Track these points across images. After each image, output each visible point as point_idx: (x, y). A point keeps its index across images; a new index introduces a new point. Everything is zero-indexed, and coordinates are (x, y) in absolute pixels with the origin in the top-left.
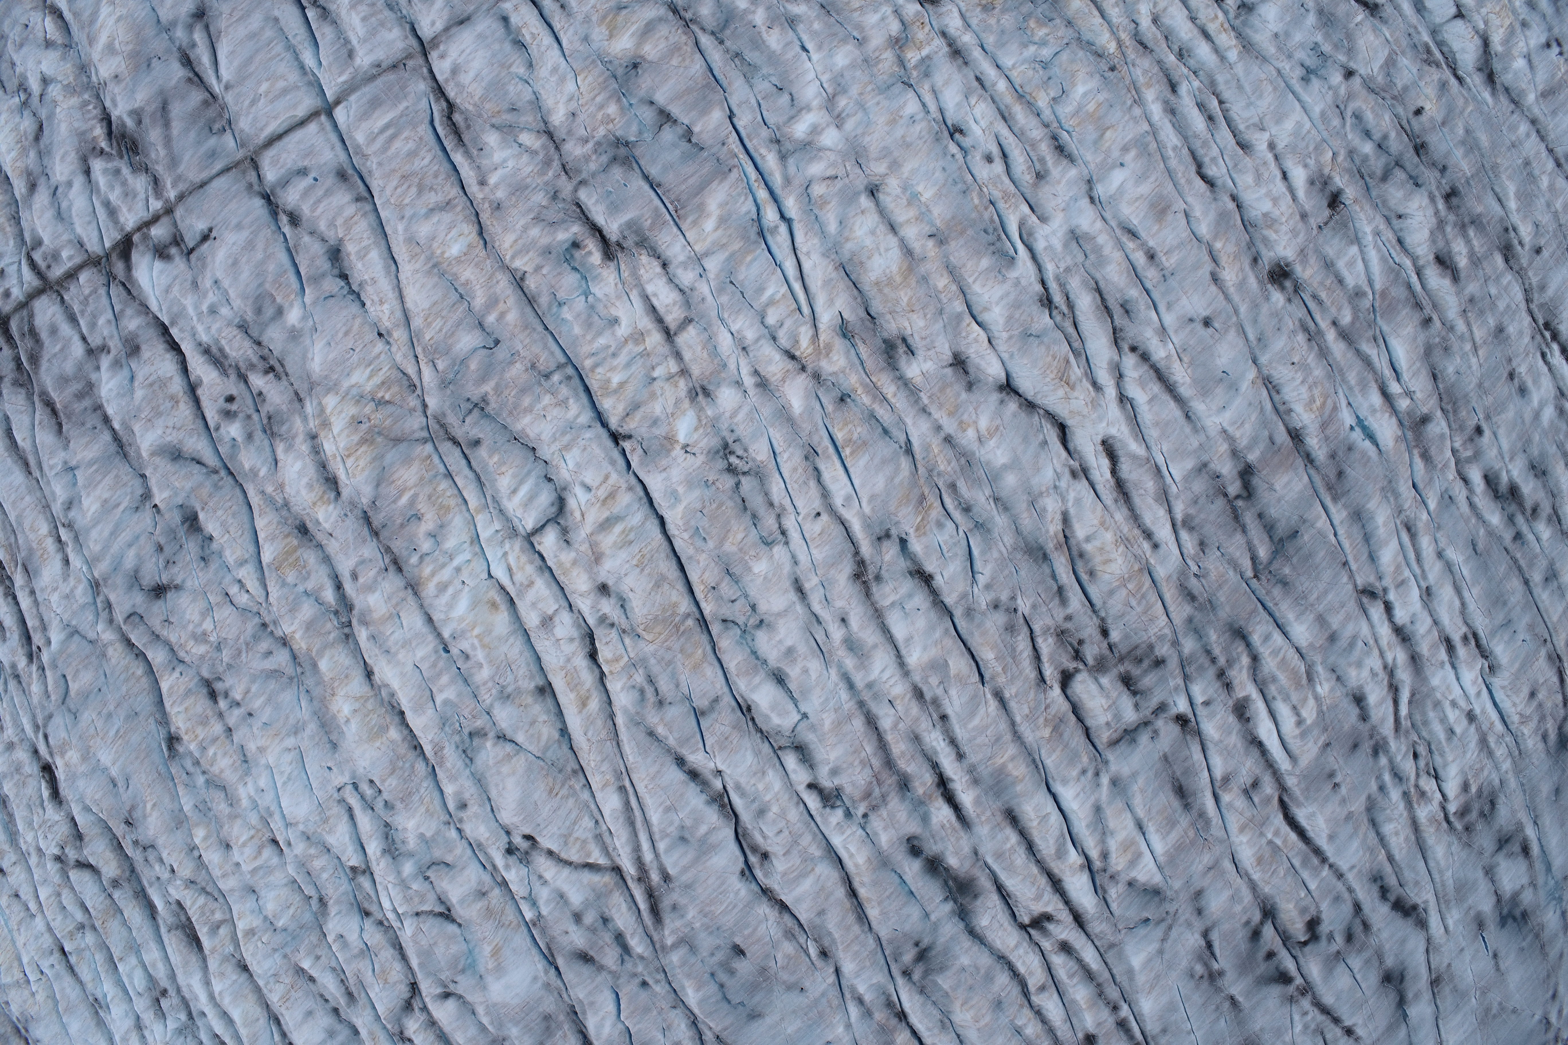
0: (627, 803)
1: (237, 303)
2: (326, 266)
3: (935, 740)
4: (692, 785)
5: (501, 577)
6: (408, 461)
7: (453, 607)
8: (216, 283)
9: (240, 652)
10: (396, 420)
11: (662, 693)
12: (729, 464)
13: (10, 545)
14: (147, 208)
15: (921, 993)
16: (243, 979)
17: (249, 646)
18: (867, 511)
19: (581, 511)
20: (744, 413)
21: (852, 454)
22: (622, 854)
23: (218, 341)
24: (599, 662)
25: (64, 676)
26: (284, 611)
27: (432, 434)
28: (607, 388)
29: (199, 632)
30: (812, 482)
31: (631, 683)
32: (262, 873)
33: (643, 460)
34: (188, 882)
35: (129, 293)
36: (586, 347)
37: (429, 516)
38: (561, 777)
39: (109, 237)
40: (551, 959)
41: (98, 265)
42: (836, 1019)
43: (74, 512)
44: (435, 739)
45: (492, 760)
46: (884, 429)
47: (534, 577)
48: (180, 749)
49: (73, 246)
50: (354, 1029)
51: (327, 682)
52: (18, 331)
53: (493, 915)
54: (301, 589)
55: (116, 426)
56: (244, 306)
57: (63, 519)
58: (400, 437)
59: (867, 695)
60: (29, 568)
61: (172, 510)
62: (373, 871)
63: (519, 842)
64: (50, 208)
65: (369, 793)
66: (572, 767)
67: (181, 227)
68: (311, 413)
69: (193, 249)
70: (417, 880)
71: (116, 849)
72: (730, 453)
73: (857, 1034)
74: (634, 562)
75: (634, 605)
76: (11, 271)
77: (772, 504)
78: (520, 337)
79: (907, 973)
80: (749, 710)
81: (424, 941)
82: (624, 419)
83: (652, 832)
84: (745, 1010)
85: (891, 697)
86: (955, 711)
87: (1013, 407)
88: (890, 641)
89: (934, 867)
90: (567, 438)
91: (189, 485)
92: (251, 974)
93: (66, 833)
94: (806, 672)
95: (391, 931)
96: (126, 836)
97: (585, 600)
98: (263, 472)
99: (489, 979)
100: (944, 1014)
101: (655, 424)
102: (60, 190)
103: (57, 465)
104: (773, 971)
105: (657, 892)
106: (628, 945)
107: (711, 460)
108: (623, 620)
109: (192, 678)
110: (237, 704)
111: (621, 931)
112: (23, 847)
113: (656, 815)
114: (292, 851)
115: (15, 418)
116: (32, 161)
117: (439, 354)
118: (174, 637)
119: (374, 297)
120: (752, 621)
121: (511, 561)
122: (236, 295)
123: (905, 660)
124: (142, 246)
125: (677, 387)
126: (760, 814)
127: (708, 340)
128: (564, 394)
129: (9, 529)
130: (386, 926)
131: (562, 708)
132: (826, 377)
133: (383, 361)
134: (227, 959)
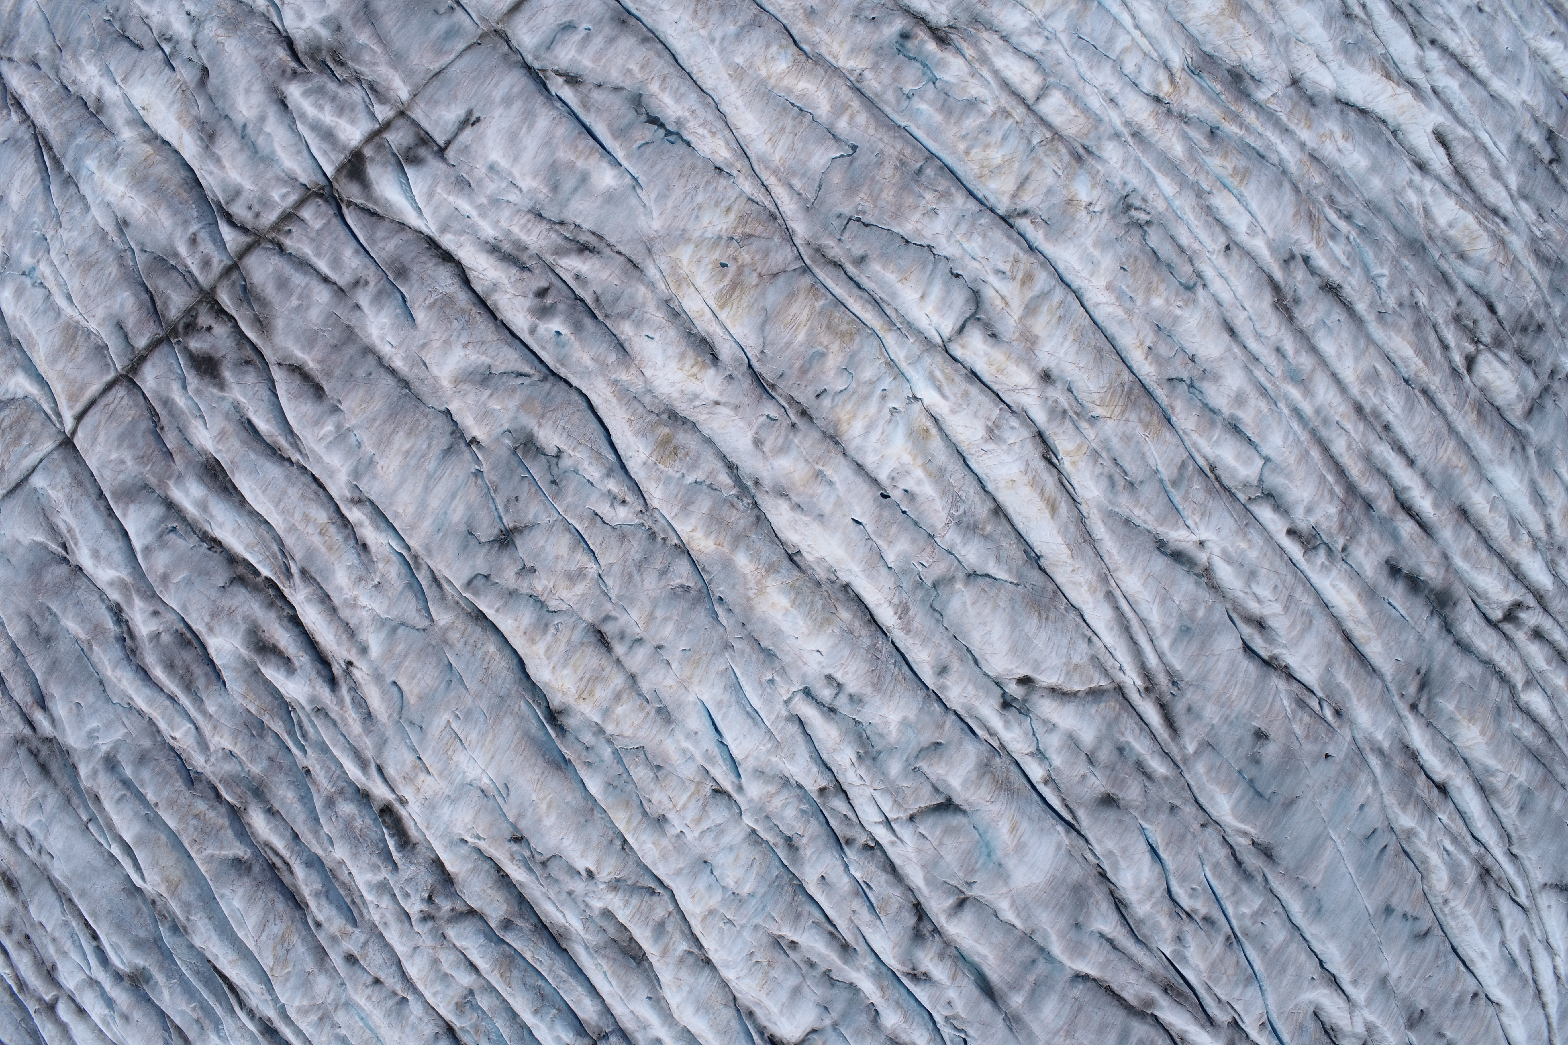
0: (1117, 608)
1: (527, 183)
2: (632, 115)
3: (1384, 452)
4: (1178, 566)
5: (929, 395)
6: (792, 296)
7: (886, 441)
8: (492, 168)
9: (630, 576)
10: (767, 253)
11: (1130, 473)
12: (1130, 217)
13: (274, 556)
14: (373, 116)
15: (1429, 724)
16: (704, 977)
17: (641, 565)
18: (1270, 234)
19: (1003, 298)
20: (1132, 162)
21: (1241, 181)
22: (1126, 666)
23: (509, 232)
24: (1055, 460)
25: (395, 683)
26: (676, 510)
27: (808, 262)
28: (986, 171)
29: (573, 568)
30: (1210, 219)
31: (1098, 470)
32: (713, 835)
33: (1046, 236)
34: (613, 883)
35: (373, 214)
36: (955, 130)
37: (835, 347)
38: (1045, 600)
39: (331, 162)
40: (1068, 817)
41: (321, 196)
42: (1363, 778)
43: (365, 480)
44: (896, 600)
45: (968, 602)
46: (1258, 153)
47: (965, 385)
48: (570, 722)
49: (285, 183)
50: (852, 987)
51: (749, 577)
52: (231, 299)
53: (1003, 786)
54: (690, 479)
55: (398, 363)
56: (534, 184)
57: (348, 495)
58: (775, 270)
59: (1316, 423)
60: (312, 570)
61: (498, 439)
62: (845, 787)
63: (1014, 690)
64: (242, 149)
65: (826, 694)
66: (1051, 587)
67: (425, 124)
68: (658, 276)
69: (448, 143)
70: (906, 776)
71: (496, 882)
72: (1129, 207)
73: (1383, 788)
74: (1071, 338)
75: (1080, 384)
76: (204, 235)
77: (1182, 250)
78: (879, 136)
79: (1414, 707)
80: (1213, 469)
81: (927, 846)
82: (1014, 196)
83: (1153, 629)
84: (1279, 800)
85: (1337, 418)
86: (1396, 416)
87: (1352, 115)
88: (1322, 361)
89: (1414, 583)
90: (963, 227)
91: (513, 403)
92: (714, 968)
93: (430, 881)
94: (1259, 411)
95: (878, 853)
96: (513, 858)
97: (1030, 392)
98: (612, 358)
99: (1011, 863)
100: (1449, 741)
101: (1050, 191)
102: (250, 127)
103: (330, 432)
104: (1295, 746)
105: (1167, 698)
106: (1148, 770)
107: (1114, 217)
108: (1074, 403)
109: (574, 628)
110: (639, 641)
111: (1140, 754)
112: (376, 918)
113: (1155, 609)
114: (745, 796)
115: (250, 400)
116: (202, 108)
117: (794, 173)
118: (540, 584)
119: (701, 131)
120: (1196, 373)
121: (938, 373)
122: (523, 175)
123: (1340, 376)
124: (378, 158)
125: (1057, 151)
126: (1252, 575)
127: (1076, 100)
128: (943, 184)
129: (267, 537)
130: (873, 848)
131: (1020, 527)
132: (1190, 115)
133: (732, 194)
134: (681, 960)
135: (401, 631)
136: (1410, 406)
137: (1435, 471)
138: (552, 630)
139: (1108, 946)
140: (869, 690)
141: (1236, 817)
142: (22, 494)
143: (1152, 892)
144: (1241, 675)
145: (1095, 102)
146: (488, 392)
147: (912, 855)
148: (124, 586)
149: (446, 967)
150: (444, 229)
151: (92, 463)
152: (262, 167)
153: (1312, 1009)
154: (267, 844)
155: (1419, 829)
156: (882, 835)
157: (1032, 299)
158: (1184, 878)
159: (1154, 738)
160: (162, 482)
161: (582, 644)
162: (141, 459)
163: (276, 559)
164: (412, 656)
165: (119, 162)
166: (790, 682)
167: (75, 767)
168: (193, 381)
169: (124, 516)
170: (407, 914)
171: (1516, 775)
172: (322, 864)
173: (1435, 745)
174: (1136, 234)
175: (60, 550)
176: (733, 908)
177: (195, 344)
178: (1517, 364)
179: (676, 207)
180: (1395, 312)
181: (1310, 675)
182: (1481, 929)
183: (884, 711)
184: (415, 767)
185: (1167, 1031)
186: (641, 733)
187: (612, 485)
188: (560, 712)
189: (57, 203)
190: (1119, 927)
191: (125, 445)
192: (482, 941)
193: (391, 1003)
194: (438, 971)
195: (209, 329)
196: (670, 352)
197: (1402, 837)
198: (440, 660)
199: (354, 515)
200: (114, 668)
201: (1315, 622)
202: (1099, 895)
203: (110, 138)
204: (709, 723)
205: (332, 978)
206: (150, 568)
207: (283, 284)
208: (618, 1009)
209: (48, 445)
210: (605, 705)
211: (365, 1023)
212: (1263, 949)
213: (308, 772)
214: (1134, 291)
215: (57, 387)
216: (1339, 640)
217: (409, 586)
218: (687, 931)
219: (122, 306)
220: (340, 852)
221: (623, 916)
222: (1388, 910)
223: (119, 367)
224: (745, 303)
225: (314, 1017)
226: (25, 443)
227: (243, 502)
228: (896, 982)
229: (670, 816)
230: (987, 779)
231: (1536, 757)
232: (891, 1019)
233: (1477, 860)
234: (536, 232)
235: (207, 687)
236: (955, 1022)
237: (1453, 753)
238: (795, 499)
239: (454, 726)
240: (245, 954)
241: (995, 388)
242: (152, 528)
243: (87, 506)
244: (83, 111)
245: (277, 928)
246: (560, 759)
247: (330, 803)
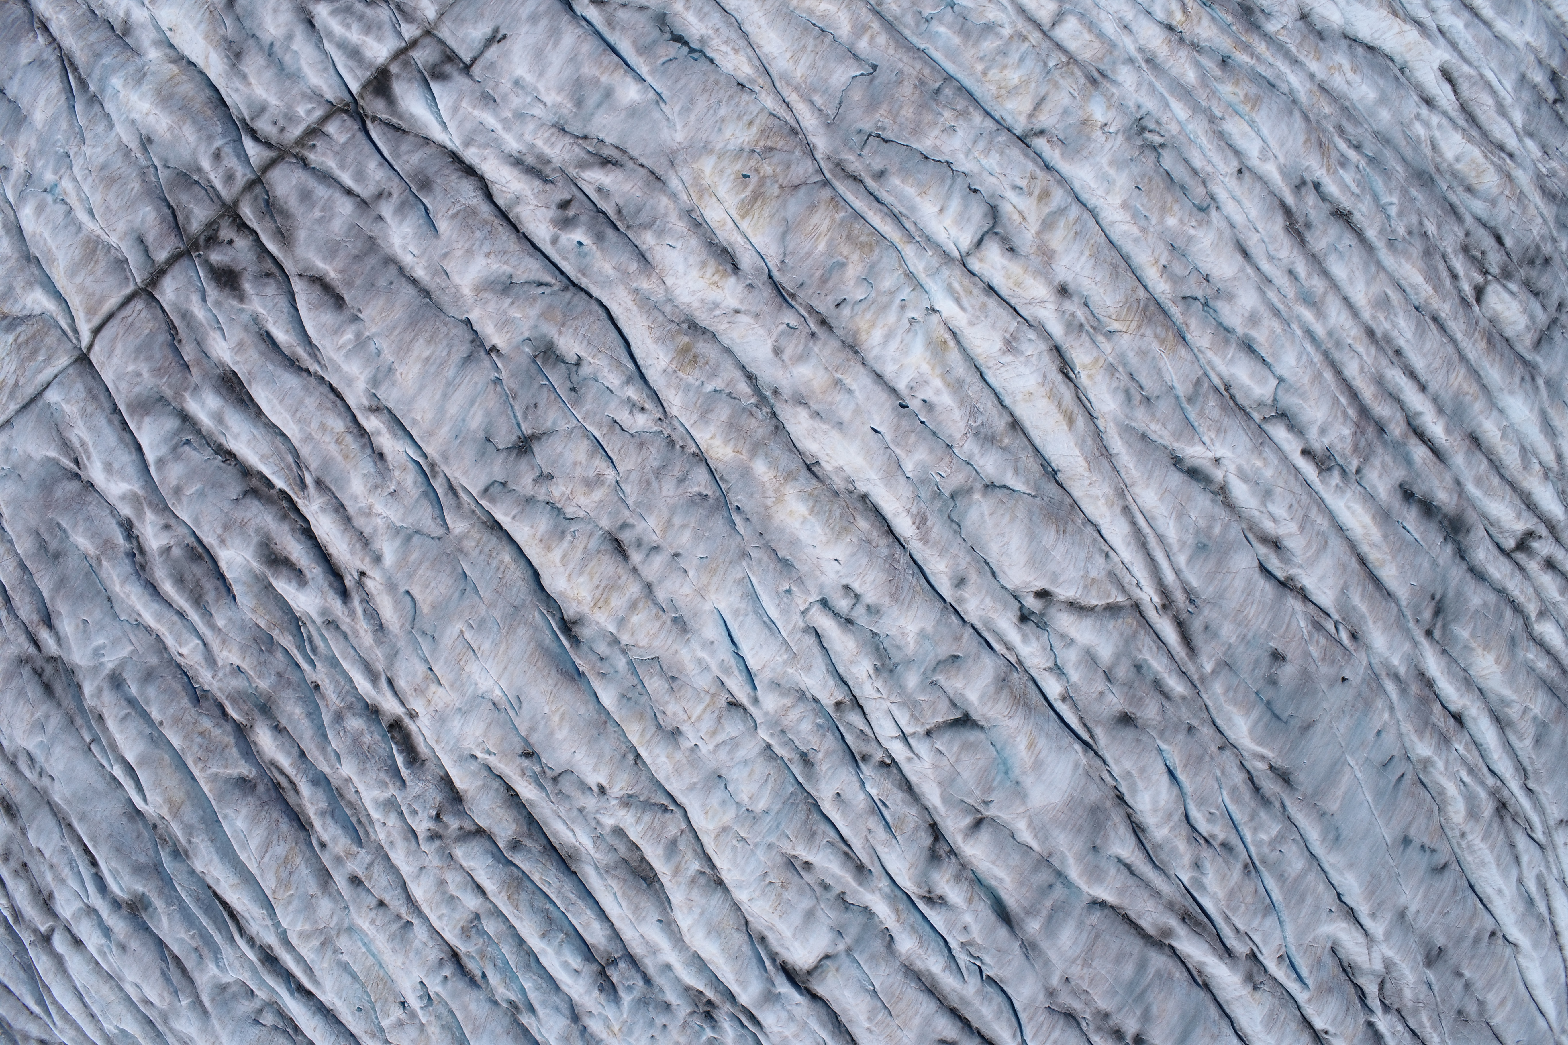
0: (1134, 523)
1: (551, 98)
2: (656, 33)
3: (1396, 377)
4: (1194, 483)
5: (947, 307)
6: (813, 207)
7: (905, 351)
8: (517, 83)
9: (649, 483)
10: (788, 166)
11: (1146, 387)
12: (1144, 139)
13: (289, 467)
14: (400, 34)
15: (1444, 652)
16: (716, 899)
17: (658, 473)
18: (1282, 160)
19: (1020, 212)
20: (1145, 86)
21: (1253, 108)
22: (1143, 582)
23: (533, 146)
24: (1071, 375)
25: (408, 592)
26: (695, 417)
27: (828, 176)
28: (1003, 92)
29: (591, 474)
30: (1223, 144)
31: (1115, 384)
32: (727, 748)
33: (1062, 155)
34: (625, 799)
35: (398, 129)
36: (973, 52)
37: (855, 257)
38: (1062, 513)
39: (356, 77)
40: (1085, 736)
41: (346, 112)
42: (1380, 703)
43: (383, 388)
44: (914, 510)
45: (986, 513)
46: (1269, 82)
47: (983, 298)
48: (585, 632)
49: (310, 99)
50: (867, 911)
51: (767, 485)
52: (253, 212)
53: (1020, 701)
54: (709, 388)
55: (420, 273)
56: (559, 99)
57: (366, 403)
58: (797, 182)
59: (1329, 345)
60: (327, 480)
61: (518, 347)
62: (861, 702)
63: (1032, 603)
64: (268, 66)
65: (843, 604)
66: (1068, 501)
67: (452, 42)
68: (680, 187)
69: (474, 60)
70: (923, 690)
71: (505, 801)
72: (1143, 129)
73: (1400, 715)
74: (1087, 253)
75: (1097, 298)
76: (228, 151)
77: (1195, 172)
78: (898, 56)
79: (1429, 633)
80: (1228, 388)
81: (945, 762)
82: (1031, 116)
83: (1169, 545)
84: (1295, 723)
85: (1350, 341)
86: (1407, 341)
87: (1360, 50)
88: (1334, 285)
89: (1428, 508)
90: (981, 145)
91: (533, 312)
92: (726, 890)
93: (438, 799)
94: (1273, 331)
95: (895, 770)
96: (523, 774)
97: (1048, 305)
98: (633, 266)
99: (1028, 781)
100: (1465, 670)
101: (1066, 112)
102: (277, 45)
103: (350, 340)
104: (1312, 668)
105: (1184, 616)
106: (1166, 689)
107: (1128, 139)
108: (1091, 318)
109: (591, 535)
110: (656, 548)
111: (1156, 673)
112: (382, 836)
113: (1172, 523)
114: (761, 708)
115: (269, 312)
116: (230, 28)
117: (815, 90)
118: (558, 491)
119: (724, 48)
120: (1209, 291)
121: (956, 285)
122: (548, 90)
123: (1352, 300)
124: (404, 75)
125: (1073, 74)
126: (1267, 494)
127: (1091, 26)
128: (961, 103)
129: (283, 448)
130: (889, 765)
131: (1037, 442)
132: (1202, 44)
133: (754, 109)
134: (693, 881)
135: (416, 539)
136: (1421, 332)
137: (1446, 397)
138: (569, 537)
139: (1125, 872)
140: (886, 601)
141: (1253, 740)
142: (35, 409)
143: (1170, 815)
144: (1258, 594)
145: (1110, 28)
146: (508, 301)
147: (929, 771)
148: (135, 500)
149: (452, 889)
150: (468, 143)
151: (108, 377)
152: (288, 83)
153: (1329, 945)
154: (273, 763)
155: (1436, 758)
156: (898, 750)
157: (1049, 215)
158: (1202, 802)
159: (1171, 657)
160: (178, 394)
161: (599, 551)
162: (158, 372)
163: (291, 470)
164: (426, 564)
165: (145, 81)
166: (807, 592)
167: (79, 686)
168: (213, 293)
169: (139, 428)
170: (414, 832)
171: (1531, 706)
172: (329, 782)
173: (1450, 673)
174: (1150, 157)
175: (72, 466)
176: (747, 824)
177: (216, 257)
178: (1525, 295)
179: (700, 120)
180: (1404, 239)
181: (1326, 597)
182: (1498, 865)
183: (902, 622)
184: (426, 678)
185: (1183, 963)
186: (657, 643)
187: (632, 392)
188: (575, 623)
189: (82, 121)
190: (1137, 852)
191: (142, 357)
192: (490, 861)
193: (395, 926)
194: (444, 893)
195: (231, 242)
196: (691, 260)
197: (1419, 766)
198: (454, 569)
199: (371, 423)
200: (123, 583)
201: (1330, 543)
202: (1117, 817)
203: (137, 59)
204: (725, 634)
205: (336, 902)
206: (162, 481)
207: (306, 196)
208: (628, 934)
209: (63, 360)
210: (621, 614)
211: (369, 950)
212: (1281, 877)
213: (317, 687)
214: (1149, 210)
215: (76, 302)
216: (1354, 563)
217: (425, 494)
218: (699, 850)
219: (143, 220)
220: (348, 769)
221: (634, 834)
222: (1406, 841)
223: (138, 280)
224: (766, 212)
225: (316, 943)
226: (40, 358)
227: (259, 413)
228: (911, 907)
229: (684, 728)
230: (1005, 694)
231: (1551, 689)
232: (906, 944)
233: (1493, 793)
234: (560, 145)
235: (217, 601)
236: (971, 949)
237: (1468, 682)
238: (815, 407)
239: (468, 635)
240: (247, 878)
241: (1013, 302)
242: (166, 440)
243: (101, 420)
244: (110, 33)
245: (280, 849)
246: (574, 672)
247: (338, 718)
